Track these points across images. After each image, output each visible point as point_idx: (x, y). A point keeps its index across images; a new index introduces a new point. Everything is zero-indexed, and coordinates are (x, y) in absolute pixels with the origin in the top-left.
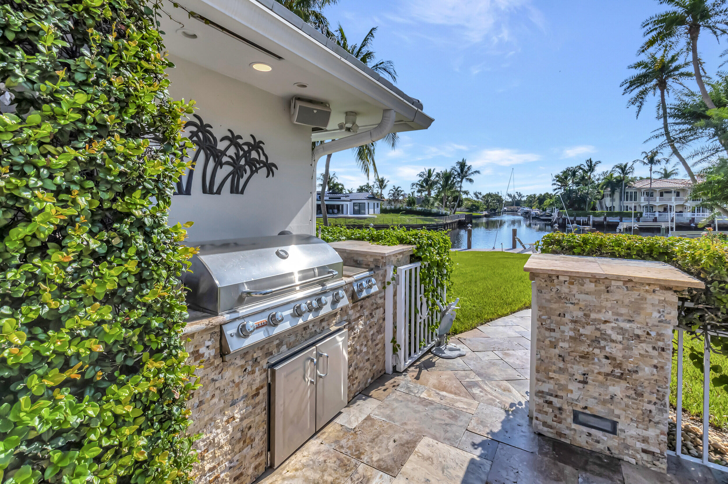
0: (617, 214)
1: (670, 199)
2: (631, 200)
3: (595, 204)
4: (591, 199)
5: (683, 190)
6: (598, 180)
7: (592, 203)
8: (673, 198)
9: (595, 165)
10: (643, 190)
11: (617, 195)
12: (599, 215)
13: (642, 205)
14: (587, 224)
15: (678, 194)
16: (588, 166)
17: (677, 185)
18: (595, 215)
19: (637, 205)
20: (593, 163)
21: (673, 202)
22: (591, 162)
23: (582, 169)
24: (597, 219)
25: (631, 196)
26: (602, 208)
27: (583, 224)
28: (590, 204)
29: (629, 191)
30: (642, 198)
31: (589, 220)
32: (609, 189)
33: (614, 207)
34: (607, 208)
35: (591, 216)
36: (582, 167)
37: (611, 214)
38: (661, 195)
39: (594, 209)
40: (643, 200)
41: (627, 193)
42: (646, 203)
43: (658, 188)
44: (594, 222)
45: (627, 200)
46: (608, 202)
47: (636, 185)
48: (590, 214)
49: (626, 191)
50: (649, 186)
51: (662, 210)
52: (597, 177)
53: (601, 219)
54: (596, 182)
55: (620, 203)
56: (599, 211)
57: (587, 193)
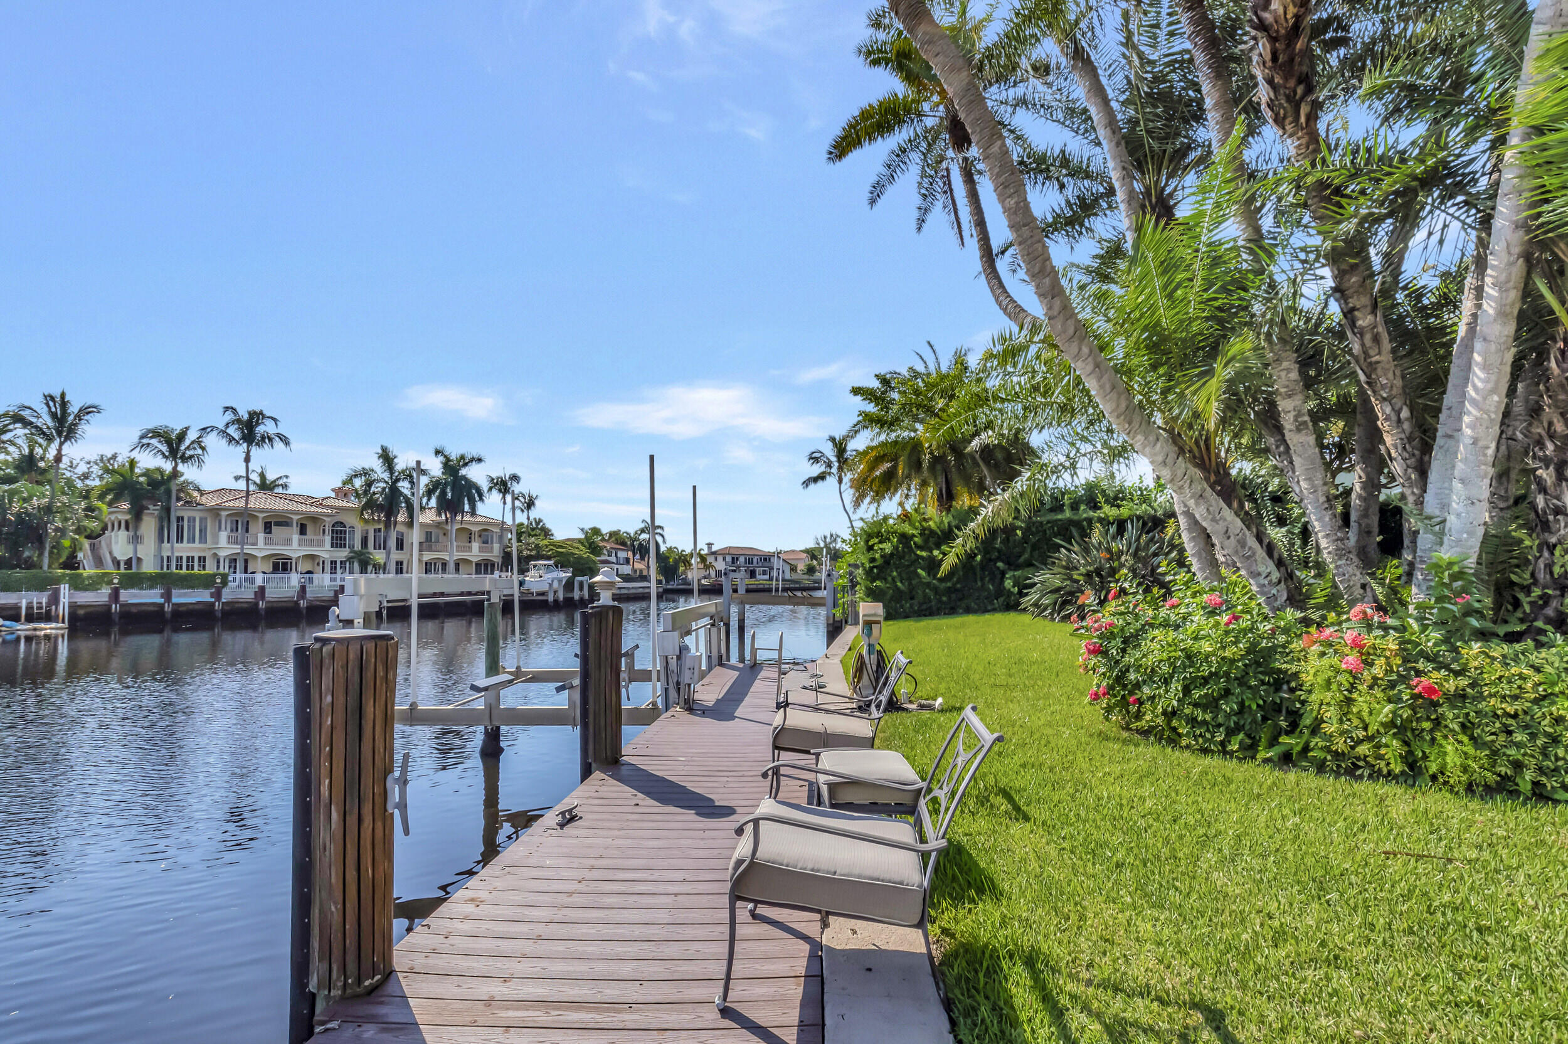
0: (153, 581)
1: (288, 542)
2: (192, 540)
3: (75, 548)
4: (62, 531)
5: (315, 519)
6: (85, 476)
7: (66, 543)
8: (296, 537)
9: (78, 417)
10: (224, 514)
11: (149, 526)
12: (93, 584)
13: (222, 554)
14: (48, 617)
15: (303, 530)
16: (54, 416)
17: (303, 508)
18: (78, 584)
19: (208, 555)
20: (74, 409)
21: (295, 547)
22: (64, 404)
23: (26, 423)
24: (86, 598)
25: (192, 528)
26: (99, 562)
27: (30, 618)
28: (57, 546)
29: (186, 514)
30: (223, 536)
31: (55, 599)
32: (126, 506)
33: (139, 560)
34: (117, 563)
35: (64, 590)
36: (26, 414)
37: (134, 580)
38: (268, 528)
39: (71, 563)
40: (224, 544)
41: (180, 519)
42: (236, 549)
43: (262, 511)
44: (73, 607)
45: (180, 539)
46: (119, 545)
47: (204, 500)
48: (58, 581)
49: (180, 514)
50: (241, 504)
51: (269, 567)
52: (82, 468)
53: (100, 597)
54: (79, 484)
55: (160, 549)
56: (88, 571)
57: (49, 510)
